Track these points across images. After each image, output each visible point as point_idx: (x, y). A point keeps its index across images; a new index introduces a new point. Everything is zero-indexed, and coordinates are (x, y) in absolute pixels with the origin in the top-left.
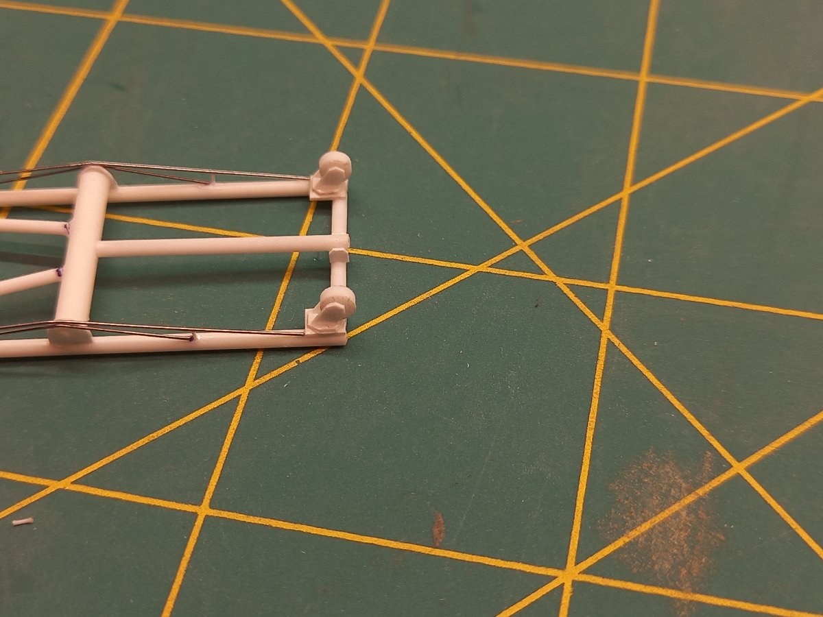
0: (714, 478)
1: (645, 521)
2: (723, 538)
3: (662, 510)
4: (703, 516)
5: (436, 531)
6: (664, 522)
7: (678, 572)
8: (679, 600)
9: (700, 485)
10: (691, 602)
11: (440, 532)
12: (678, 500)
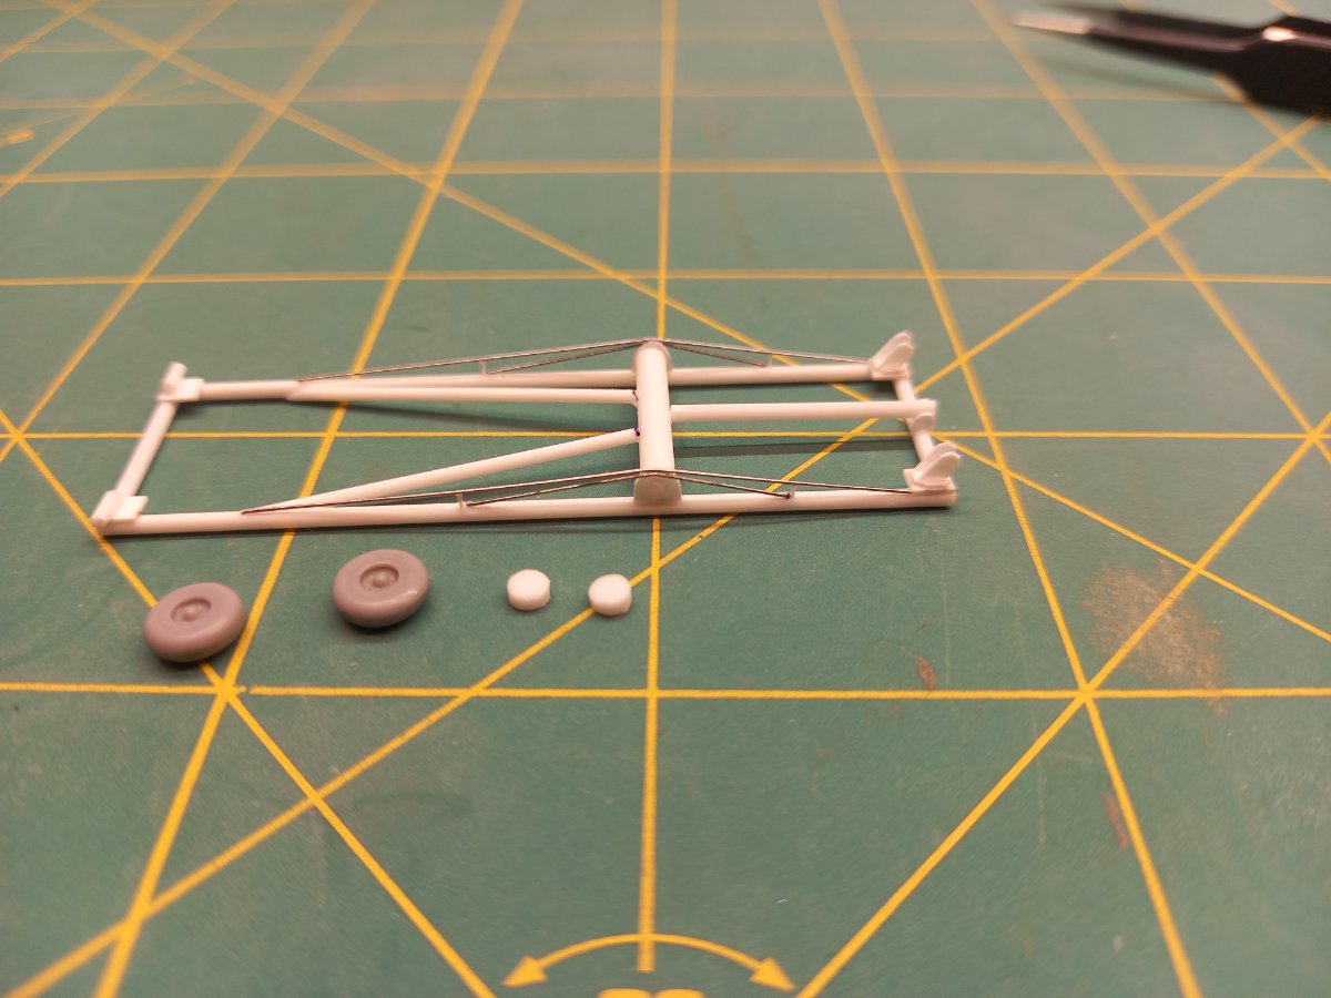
0: (1177, 582)
1: (1134, 629)
2: (1219, 634)
3: (1146, 617)
4: (1188, 616)
5: (924, 674)
6: (1154, 628)
7: (1194, 672)
8: (1209, 699)
9: (1168, 590)
10: (1222, 698)
11: (929, 674)
12: (1155, 606)
